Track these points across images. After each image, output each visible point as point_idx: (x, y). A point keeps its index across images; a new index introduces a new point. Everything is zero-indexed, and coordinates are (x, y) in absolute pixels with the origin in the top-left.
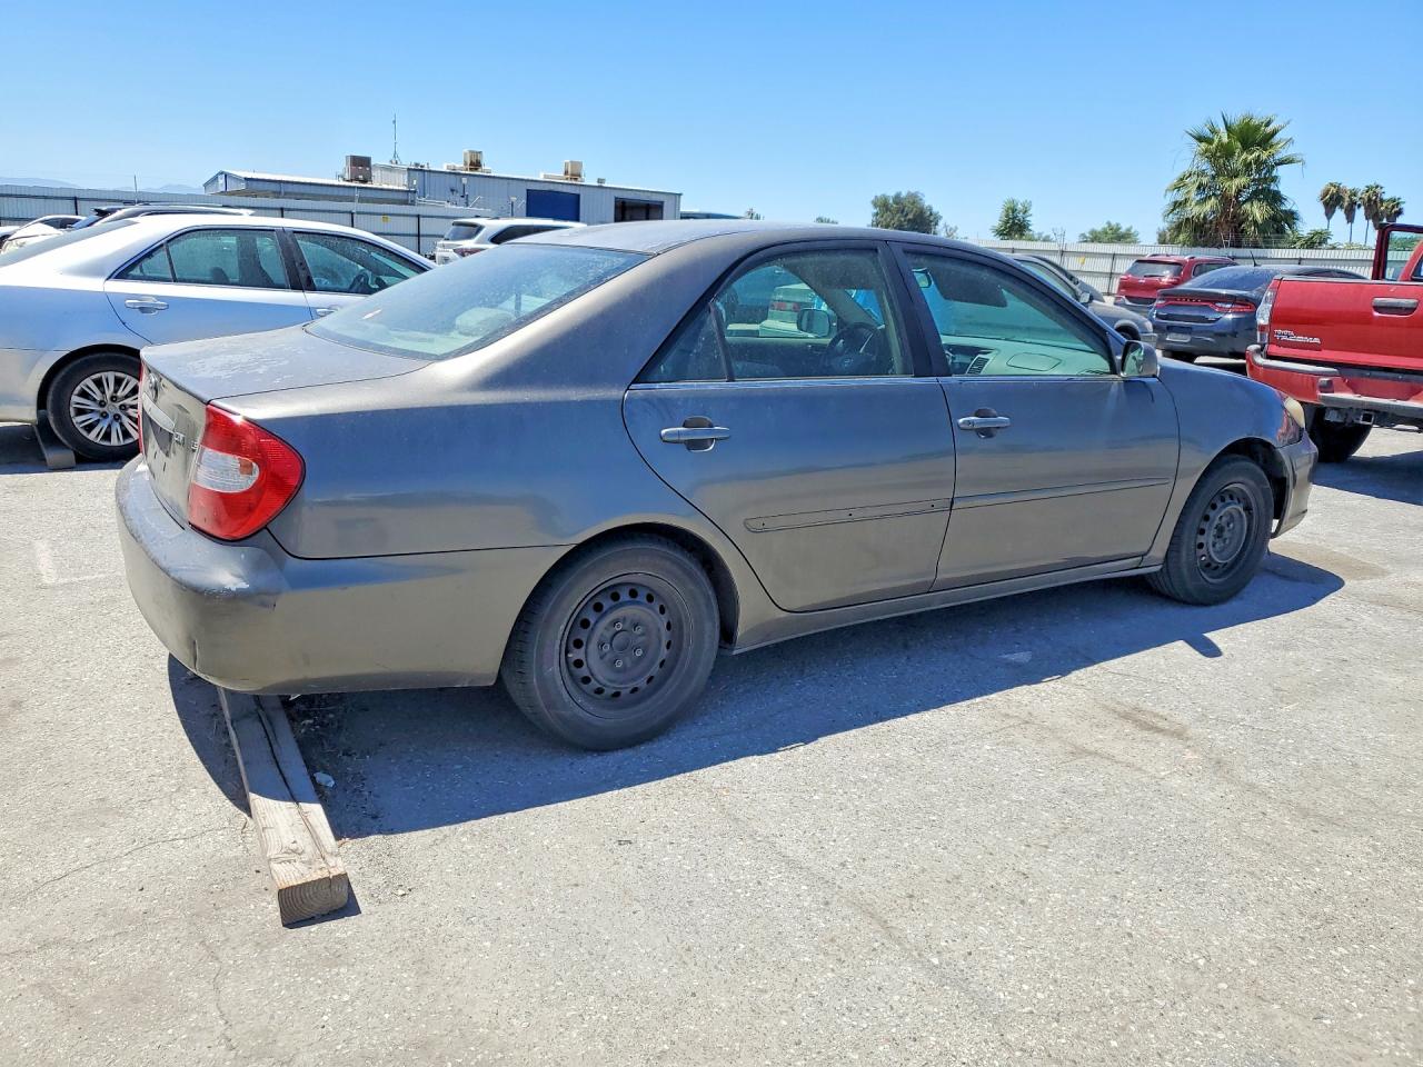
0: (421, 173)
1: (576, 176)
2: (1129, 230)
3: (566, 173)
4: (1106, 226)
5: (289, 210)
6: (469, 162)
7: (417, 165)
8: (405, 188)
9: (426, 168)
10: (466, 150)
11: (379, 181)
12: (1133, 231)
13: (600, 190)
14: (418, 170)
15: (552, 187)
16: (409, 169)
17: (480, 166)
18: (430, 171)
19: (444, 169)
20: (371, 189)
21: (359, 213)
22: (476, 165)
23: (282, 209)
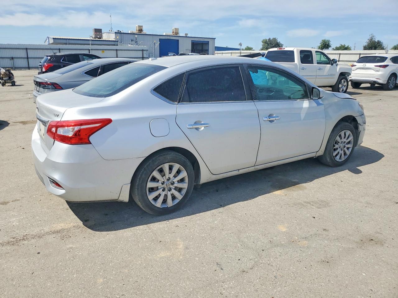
0: (120, 34)
1: (177, 33)
2: (348, 46)
3: (173, 33)
4: (340, 46)
5: (62, 49)
6: (138, 30)
7: (118, 31)
8: (114, 40)
9: (122, 32)
10: (137, 26)
11: (105, 37)
12: (349, 47)
13: (186, 38)
14: (118, 33)
15: (168, 38)
16: (115, 33)
17: (142, 31)
18: (123, 33)
19: (130, 32)
20: (102, 40)
21: (91, 50)
22: (141, 30)
23: (59, 49)
